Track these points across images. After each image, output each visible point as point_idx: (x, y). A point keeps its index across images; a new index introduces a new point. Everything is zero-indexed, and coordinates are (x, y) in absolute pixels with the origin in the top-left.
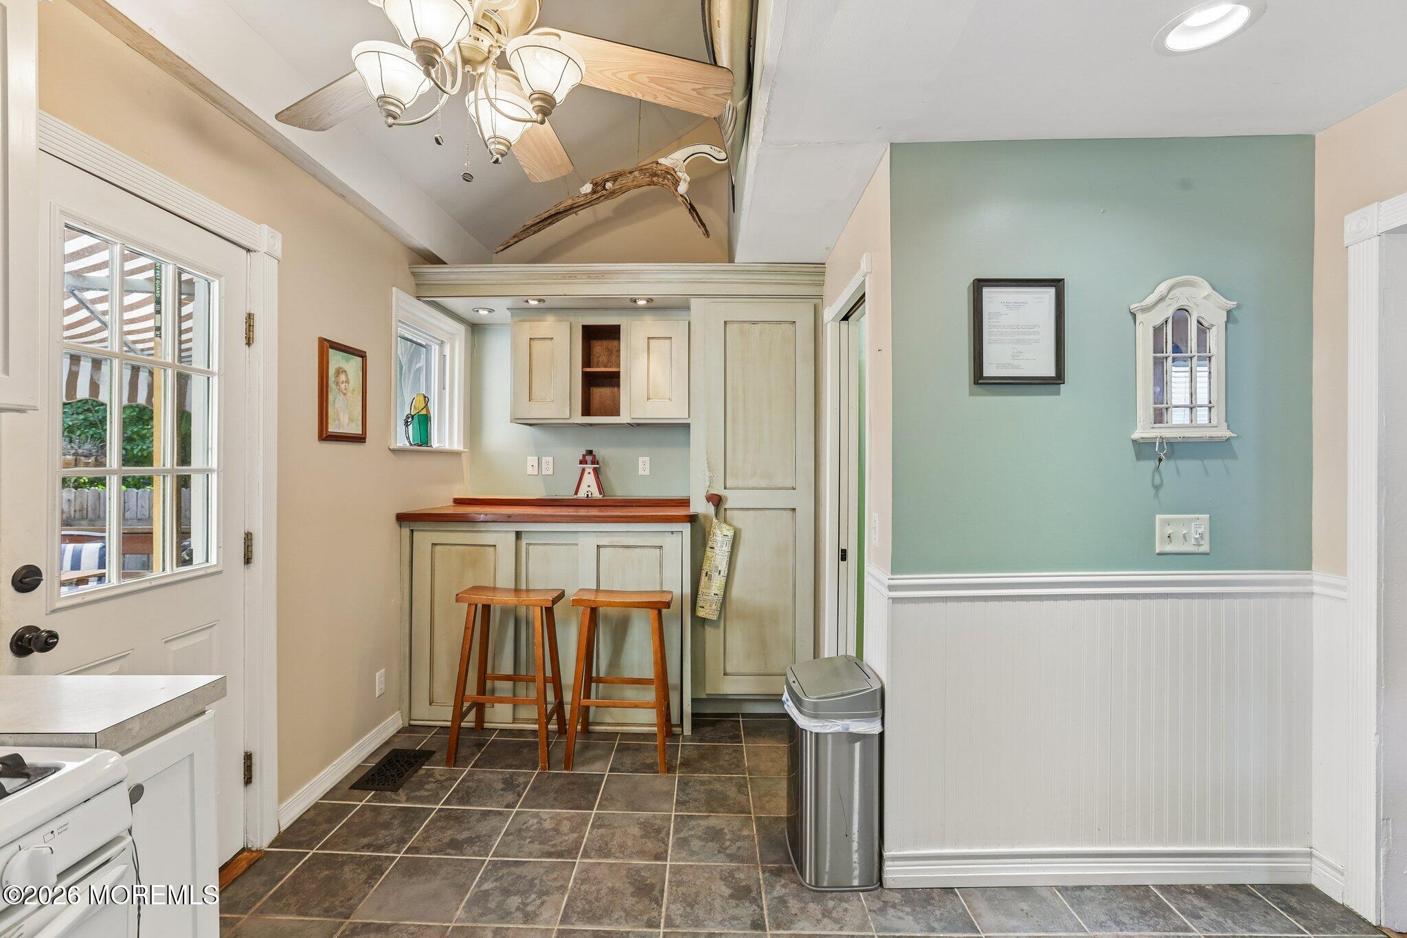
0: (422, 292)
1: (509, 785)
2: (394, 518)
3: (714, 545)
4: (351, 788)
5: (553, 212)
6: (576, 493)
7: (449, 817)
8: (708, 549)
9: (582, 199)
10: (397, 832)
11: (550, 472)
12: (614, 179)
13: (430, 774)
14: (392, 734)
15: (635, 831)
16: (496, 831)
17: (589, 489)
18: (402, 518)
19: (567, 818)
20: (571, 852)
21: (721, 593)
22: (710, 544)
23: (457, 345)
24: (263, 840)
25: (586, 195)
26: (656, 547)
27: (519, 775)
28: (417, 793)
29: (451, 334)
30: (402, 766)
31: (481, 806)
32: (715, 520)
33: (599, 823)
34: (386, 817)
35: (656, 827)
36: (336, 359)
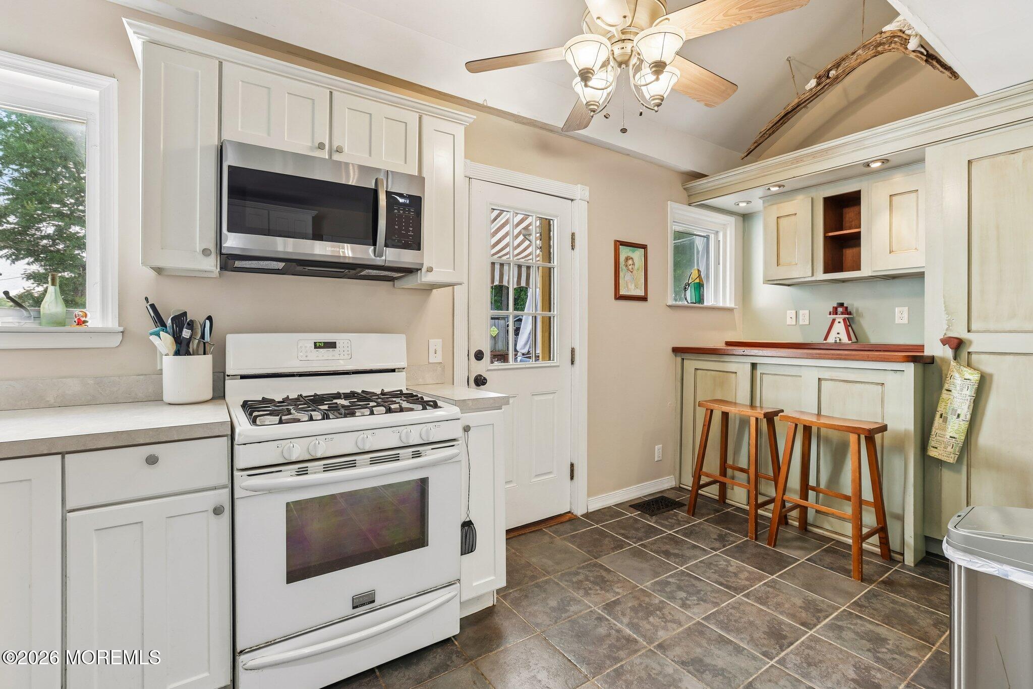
0: (692, 199)
1: (722, 539)
2: (670, 350)
3: (950, 388)
4: (630, 506)
5: (782, 114)
6: (826, 339)
7: (672, 539)
8: (944, 392)
9: (808, 94)
10: (640, 535)
11: (807, 323)
12: (837, 66)
13: (676, 515)
14: (667, 488)
15: (799, 602)
16: (696, 557)
17: (838, 336)
18: (676, 350)
19: (748, 572)
20: (737, 590)
21: (961, 437)
22: (946, 386)
23: (728, 232)
24: (579, 511)
25: (811, 90)
26: (878, 384)
27: (732, 536)
28: (663, 522)
29: (724, 225)
30: (662, 505)
31: (695, 542)
32: (953, 363)
33: (772, 585)
34: (639, 525)
35: (819, 608)
36: (624, 252)
